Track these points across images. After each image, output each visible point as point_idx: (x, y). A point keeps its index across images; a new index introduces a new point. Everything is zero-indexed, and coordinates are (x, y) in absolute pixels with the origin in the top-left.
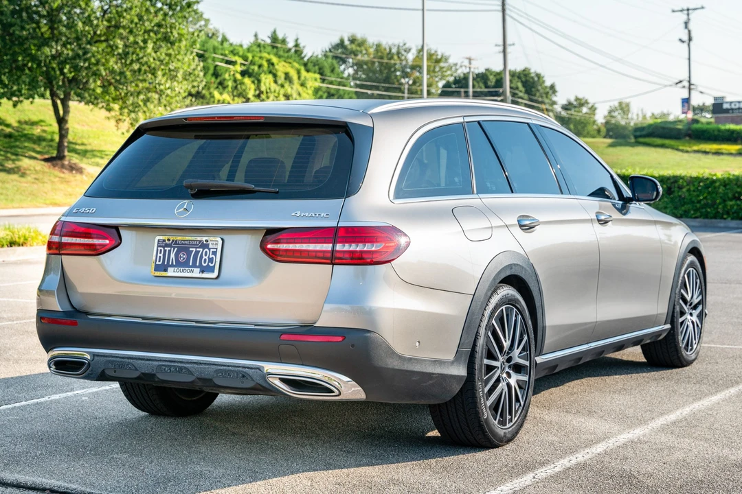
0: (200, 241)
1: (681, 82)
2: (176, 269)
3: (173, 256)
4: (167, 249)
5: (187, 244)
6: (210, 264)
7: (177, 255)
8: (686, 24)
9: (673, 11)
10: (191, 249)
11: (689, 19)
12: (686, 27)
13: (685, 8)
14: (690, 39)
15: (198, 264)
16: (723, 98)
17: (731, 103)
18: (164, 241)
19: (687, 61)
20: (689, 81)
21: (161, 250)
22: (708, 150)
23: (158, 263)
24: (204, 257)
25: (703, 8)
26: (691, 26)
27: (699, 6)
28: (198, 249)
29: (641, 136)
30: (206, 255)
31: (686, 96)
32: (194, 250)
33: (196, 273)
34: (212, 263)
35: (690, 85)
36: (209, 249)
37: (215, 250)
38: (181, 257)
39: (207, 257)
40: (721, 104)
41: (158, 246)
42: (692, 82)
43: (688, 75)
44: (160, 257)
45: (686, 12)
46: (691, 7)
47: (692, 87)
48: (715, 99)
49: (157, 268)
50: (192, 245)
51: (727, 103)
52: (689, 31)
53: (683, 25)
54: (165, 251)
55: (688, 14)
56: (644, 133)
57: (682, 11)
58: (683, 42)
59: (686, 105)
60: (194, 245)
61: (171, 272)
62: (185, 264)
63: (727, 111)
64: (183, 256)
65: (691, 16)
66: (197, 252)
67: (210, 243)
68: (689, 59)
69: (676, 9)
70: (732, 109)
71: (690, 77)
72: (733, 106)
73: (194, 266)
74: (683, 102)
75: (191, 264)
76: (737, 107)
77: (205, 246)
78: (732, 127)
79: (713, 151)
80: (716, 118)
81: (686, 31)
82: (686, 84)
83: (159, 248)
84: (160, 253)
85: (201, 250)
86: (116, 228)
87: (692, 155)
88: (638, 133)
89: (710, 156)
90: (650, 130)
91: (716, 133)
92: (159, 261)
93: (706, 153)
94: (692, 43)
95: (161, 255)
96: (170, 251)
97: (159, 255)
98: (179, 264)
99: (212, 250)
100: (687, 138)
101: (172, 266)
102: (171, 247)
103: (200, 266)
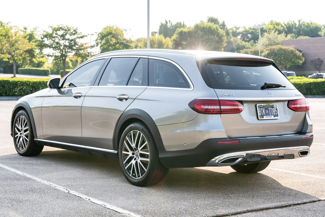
0: (271, 105)
3: (264, 112)
4: (262, 109)
5: (267, 107)
18: (260, 106)
24: (274, 111)
32: (270, 109)
33: (273, 117)
34: (277, 113)
36: (274, 108)
37: (276, 108)
54: (261, 110)
60: (269, 107)
61: (265, 118)
62: (269, 114)
64: (267, 111)
66: (271, 110)
67: (274, 106)
73: (271, 115)
83: (259, 109)
85: (272, 109)
86: (241, 101)
92: (260, 114)
95: (260, 111)
96: (262, 110)
98: (267, 115)
101: (265, 115)
102: (262, 108)
103: (273, 115)
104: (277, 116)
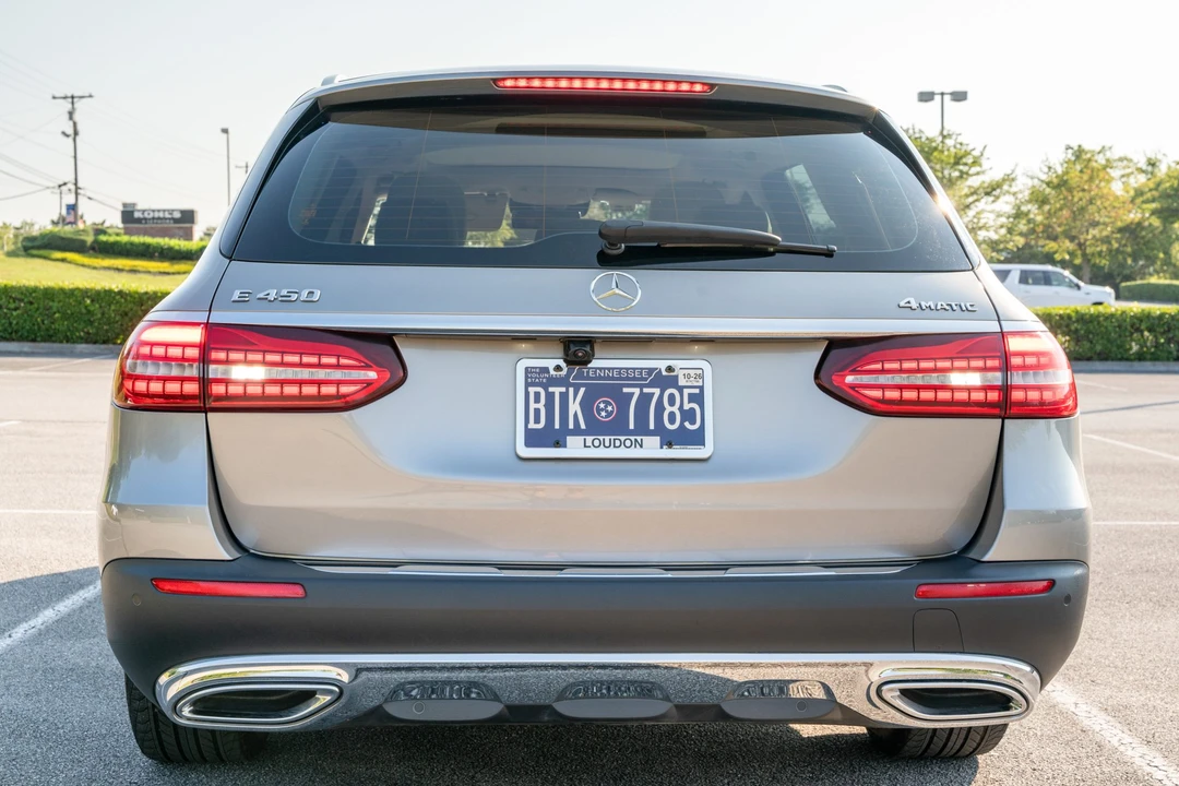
0: (651, 371)
1: (65, 184)
2: (589, 439)
3: (574, 407)
4: (557, 390)
5: (613, 378)
6: (687, 424)
7: (586, 405)
8: (71, 114)
9: (54, 98)
10: (625, 390)
11: (73, 108)
12: (71, 118)
13: (69, 95)
14: (76, 133)
15: (652, 427)
16: (134, 205)
17: (144, 211)
18: (544, 370)
19: (72, 160)
20: (76, 184)
21: (537, 395)
22: (120, 267)
23: (532, 425)
24: (669, 409)
25: (91, 96)
26: (77, 117)
27: (87, 95)
28: (646, 390)
29: (33, 248)
30: (672, 403)
31: (72, 201)
32: (637, 391)
33: (651, 447)
34: (693, 422)
35: (77, 188)
36: (680, 389)
37: (697, 391)
38: (599, 410)
39: (675, 409)
40: (132, 212)
41: (527, 385)
42: (79, 185)
43: (73, 176)
44: (537, 411)
45: (70, 100)
46: (76, 95)
47: (79, 191)
48: (125, 205)
49: (533, 439)
50: (628, 379)
51: (139, 211)
52: (75, 124)
53: (67, 116)
54: (550, 396)
55: (73, 103)
56: (36, 243)
57: (65, 98)
58: (68, 136)
59: (72, 212)
60: (634, 379)
61: (575, 447)
62: (617, 427)
63: (139, 221)
64: (605, 409)
65: (76, 106)
66: (645, 400)
67: (680, 373)
68: (75, 157)
69: (57, 95)
70: (145, 219)
71: (76, 179)
72: (146, 215)
73: (642, 429)
74: (68, 209)
75: (632, 426)
76: (151, 216)
77: (667, 380)
78: (148, 240)
79: (127, 268)
80: (125, 228)
81: (71, 123)
82: (73, 187)
83: (532, 390)
84: (537, 400)
85: (657, 391)
86: (386, 339)
87: (102, 272)
88: (30, 244)
89: (124, 274)
90: (45, 241)
91: (129, 247)
92: (537, 421)
93: (119, 270)
94: (78, 138)
95: (541, 406)
96: (564, 397)
97: (533, 406)
98: (595, 428)
99: (686, 391)
100: (91, 252)
101: (577, 431)
102: (568, 385)
103: (660, 430)
104: (697, 438)
